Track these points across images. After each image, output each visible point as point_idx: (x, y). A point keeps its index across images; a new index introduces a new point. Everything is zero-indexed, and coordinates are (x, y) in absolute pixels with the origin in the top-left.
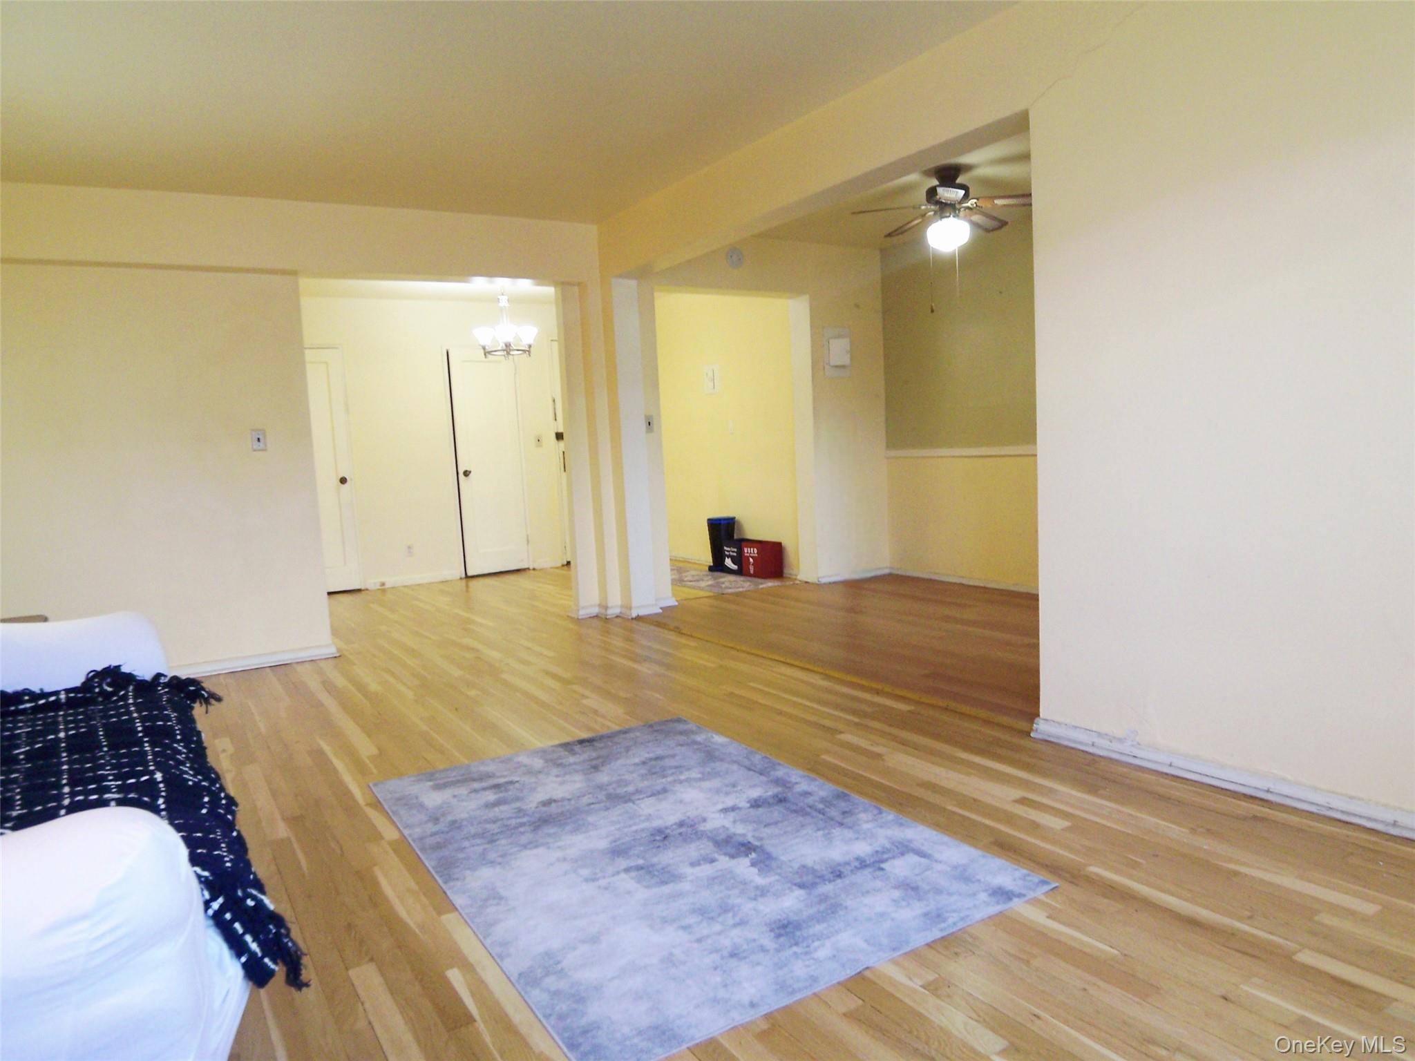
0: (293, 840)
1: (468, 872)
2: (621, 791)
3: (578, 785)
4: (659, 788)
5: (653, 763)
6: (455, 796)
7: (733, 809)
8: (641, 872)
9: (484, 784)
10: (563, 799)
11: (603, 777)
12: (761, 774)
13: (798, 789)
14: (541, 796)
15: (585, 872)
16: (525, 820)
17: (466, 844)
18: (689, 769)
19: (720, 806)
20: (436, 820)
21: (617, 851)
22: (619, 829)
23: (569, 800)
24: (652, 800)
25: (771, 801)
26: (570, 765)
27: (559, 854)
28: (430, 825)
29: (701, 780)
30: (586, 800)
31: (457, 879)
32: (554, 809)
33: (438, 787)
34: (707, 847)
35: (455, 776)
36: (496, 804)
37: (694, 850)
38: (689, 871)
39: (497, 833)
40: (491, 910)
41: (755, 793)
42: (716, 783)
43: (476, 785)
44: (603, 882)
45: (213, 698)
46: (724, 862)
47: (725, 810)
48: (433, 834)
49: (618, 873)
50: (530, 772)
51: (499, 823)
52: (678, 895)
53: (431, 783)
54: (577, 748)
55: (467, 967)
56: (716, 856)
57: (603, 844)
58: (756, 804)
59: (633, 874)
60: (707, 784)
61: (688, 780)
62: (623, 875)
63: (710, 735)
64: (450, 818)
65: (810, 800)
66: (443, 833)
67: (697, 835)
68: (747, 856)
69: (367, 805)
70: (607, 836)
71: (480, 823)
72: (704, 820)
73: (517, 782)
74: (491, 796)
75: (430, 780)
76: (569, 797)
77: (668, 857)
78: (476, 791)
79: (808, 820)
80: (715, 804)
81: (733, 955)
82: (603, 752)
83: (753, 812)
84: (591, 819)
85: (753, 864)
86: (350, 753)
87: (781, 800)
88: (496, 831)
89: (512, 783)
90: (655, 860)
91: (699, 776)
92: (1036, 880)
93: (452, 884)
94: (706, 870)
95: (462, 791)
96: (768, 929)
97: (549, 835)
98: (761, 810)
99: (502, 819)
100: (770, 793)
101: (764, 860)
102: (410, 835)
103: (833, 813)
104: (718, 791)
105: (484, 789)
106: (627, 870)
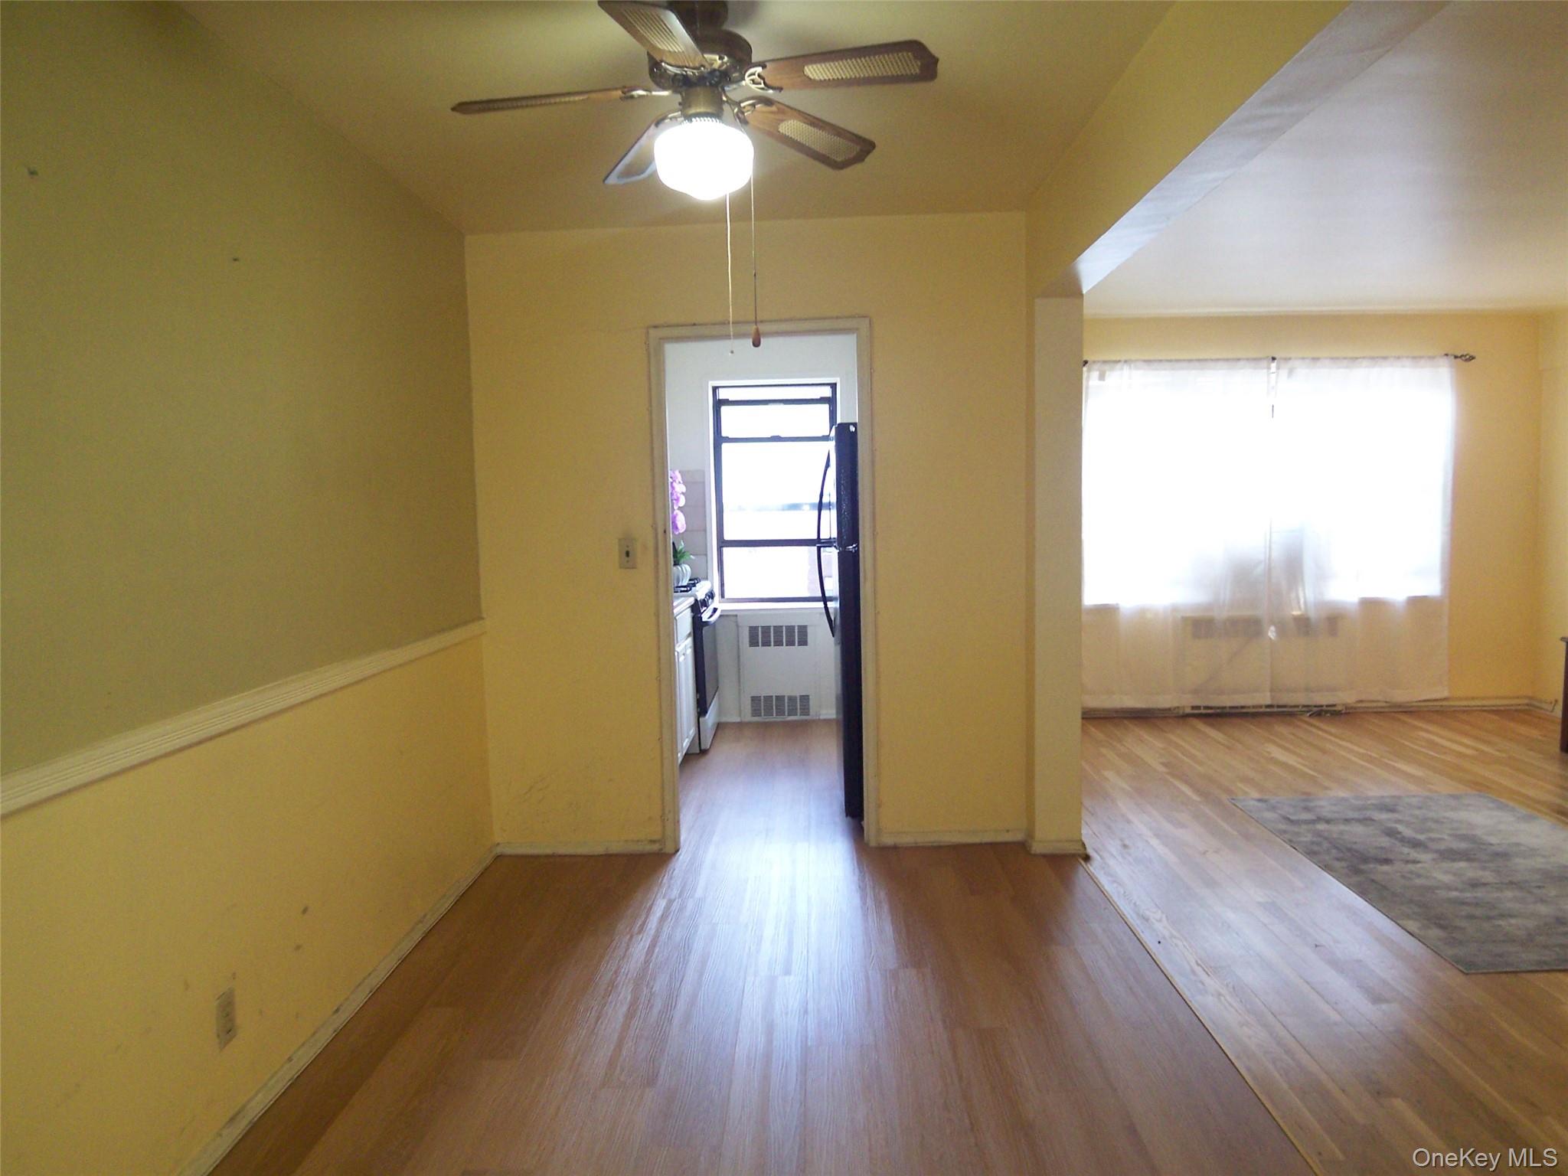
7: (1407, 862)
13: (1344, 864)
19: (1419, 865)
29: (1437, 888)
38: (1446, 837)
41: (1386, 868)
42: (1418, 882)
46: (1422, 837)
47: (1415, 862)
52: (1452, 829)
58: (1387, 861)
61: (1451, 889)
65: (1340, 855)
67: (1437, 851)
72: (1434, 860)
77: (1462, 846)
79: (1349, 846)
80: (1422, 868)
83: (1390, 856)
85: (1400, 833)
87: (1365, 859)
91: (1437, 891)
98: (1384, 856)
100: (1372, 866)
101: (1391, 833)
103: (1326, 845)
104: (1419, 876)
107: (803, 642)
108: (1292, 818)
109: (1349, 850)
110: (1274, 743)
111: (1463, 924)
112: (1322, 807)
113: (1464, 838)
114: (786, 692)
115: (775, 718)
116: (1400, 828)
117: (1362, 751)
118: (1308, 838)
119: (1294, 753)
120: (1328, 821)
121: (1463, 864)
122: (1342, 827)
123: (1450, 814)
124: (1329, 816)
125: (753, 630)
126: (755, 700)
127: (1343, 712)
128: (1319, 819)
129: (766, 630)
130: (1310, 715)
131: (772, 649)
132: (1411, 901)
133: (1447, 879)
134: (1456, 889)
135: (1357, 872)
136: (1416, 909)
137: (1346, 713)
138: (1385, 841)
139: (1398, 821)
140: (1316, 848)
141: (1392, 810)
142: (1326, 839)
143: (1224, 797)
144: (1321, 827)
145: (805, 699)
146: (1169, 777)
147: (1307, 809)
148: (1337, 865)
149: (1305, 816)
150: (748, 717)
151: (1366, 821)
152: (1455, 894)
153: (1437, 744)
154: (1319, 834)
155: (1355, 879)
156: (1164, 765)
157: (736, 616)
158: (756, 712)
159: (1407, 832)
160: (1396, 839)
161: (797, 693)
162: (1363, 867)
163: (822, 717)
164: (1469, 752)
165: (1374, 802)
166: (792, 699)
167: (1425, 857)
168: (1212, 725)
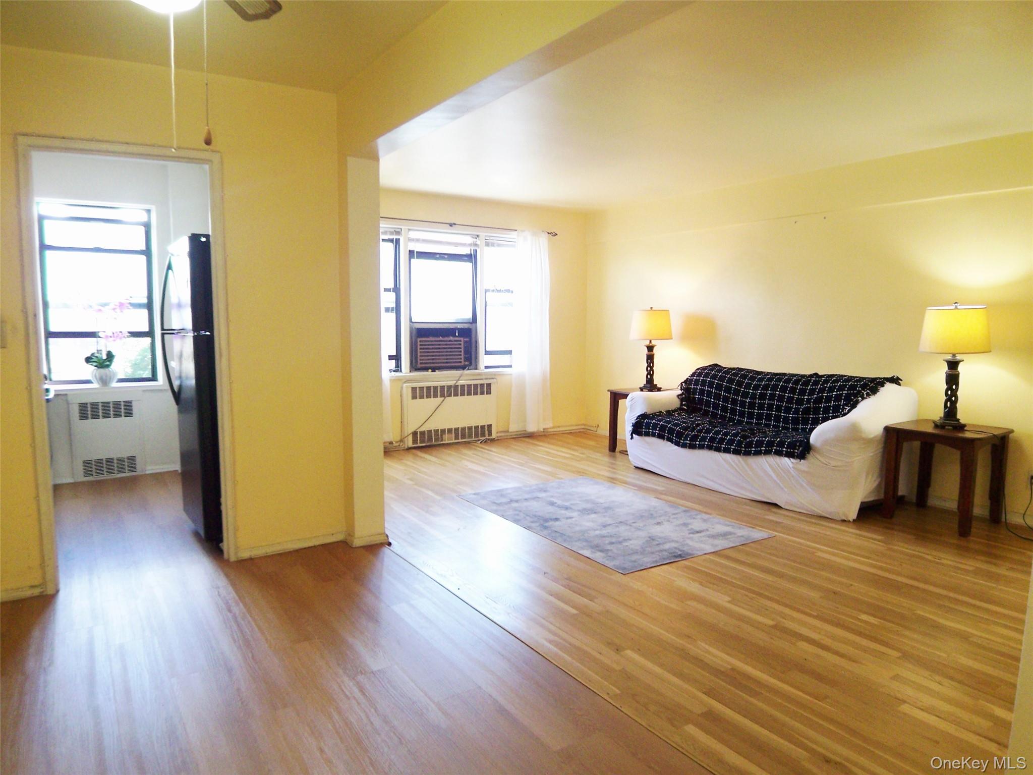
2: (627, 527)
4: (609, 527)
7: (567, 518)
11: (643, 533)
12: (556, 531)
13: (537, 524)
18: (597, 536)
19: (573, 519)
24: (608, 523)
25: (550, 520)
27: (632, 507)
29: (589, 530)
30: (641, 525)
34: (574, 508)
37: (579, 507)
38: (578, 502)
41: (557, 523)
42: (577, 528)
44: (608, 501)
46: (567, 504)
47: (571, 518)
49: (605, 503)
52: (579, 498)
56: (570, 505)
57: (618, 510)
58: (557, 519)
60: (584, 528)
61: (595, 530)
62: (602, 502)
65: (532, 520)
67: (579, 511)
72: (579, 515)
77: (588, 506)
79: (534, 514)
80: (576, 520)
83: (558, 517)
85: (556, 503)
87: (546, 520)
98: (554, 517)
100: (551, 523)
101: (552, 504)
103: (522, 515)
104: (576, 525)
107: (129, 414)
108: (496, 502)
109: (535, 516)
110: (468, 460)
111: (609, 547)
112: (509, 494)
113: (587, 501)
114: (114, 455)
115: (106, 476)
116: (555, 500)
117: (515, 460)
118: (511, 512)
119: (480, 465)
120: (517, 501)
121: (593, 516)
122: (525, 504)
123: (574, 490)
124: (515, 498)
125: (83, 407)
126: (87, 463)
127: (496, 439)
128: (511, 501)
129: (95, 405)
130: (481, 442)
131: (101, 421)
132: (579, 540)
133: (590, 524)
134: (597, 530)
135: (546, 528)
136: (584, 544)
137: (497, 440)
138: (551, 509)
139: (552, 497)
140: (518, 517)
141: (545, 491)
142: (520, 511)
143: (454, 495)
144: (515, 505)
145: (132, 459)
146: (416, 487)
147: (502, 496)
148: (533, 525)
149: (504, 500)
150: (81, 478)
151: (536, 498)
152: (597, 532)
153: (550, 453)
154: (515, 510)
155: (545, 532)
156: (411, 479)
157: (66, 395)
158: (87, 473)
159: (559, 502)
160: (555, 506)
161: (125, 454)
162: (547, 524)
163: (147, 472)
164: (567, 456)
165: (534, 487)
166: (120, 460)
167: (575, 514)
168: (426, 453)
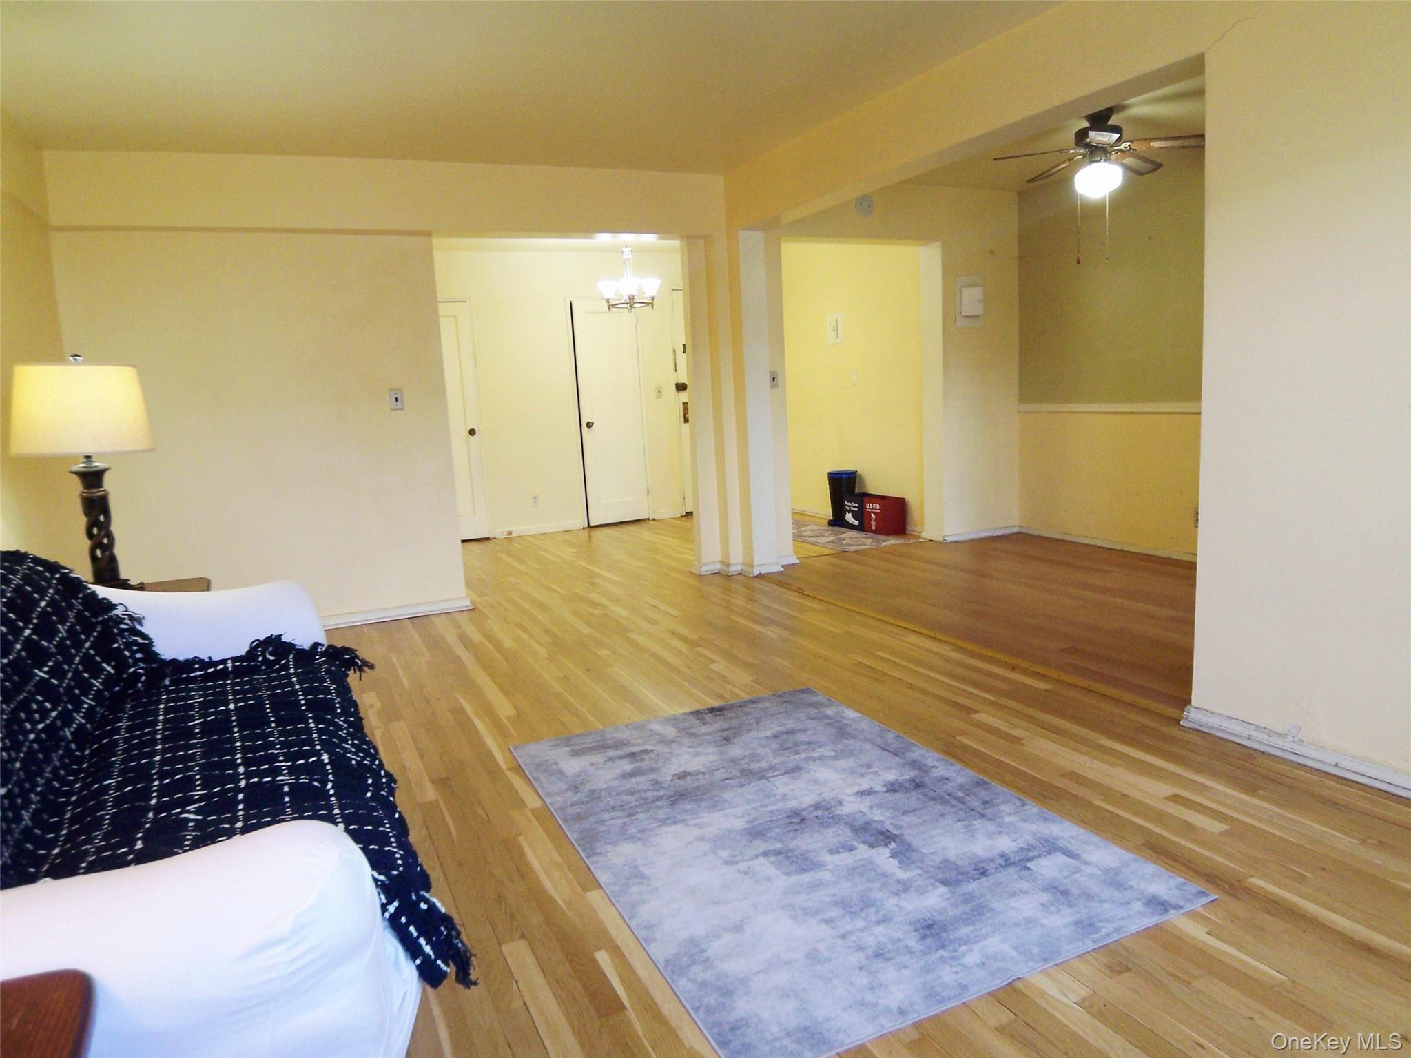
0: (441, 802)
1: (609, 847)
2: (754, 766)
3: (711, 758)
4: (791, 765)
5: (784, 737)
6: (592, 764)
7: (869, 792)
8: (780, 857)
9: (620, 752)
10: (698, 773)
11: (736, 751)
12: (896, 755)
13: (936, 773)
14: (675, 767)
15: (724, 854)
16: (661, 793)
17: (606, 816)
18: (821, 746)
19: (856, 789)
20: (575, 788)
21: (755, 832)
22: (754, 809)
23: (704, 773)
24: (785, 778)
25: (907, 785)
26: (703, 735)
27: (697, 832)
28: (570, 794)
30: (720, 775)
31: (600, 854)
32: (689, 783)
33: (575, 753)
34: (845, 834)
35: (591, 743)
36: (632, 774)
37: (833, 835)
38: (828, 858)
39: (636, 806)
40: (635, 889)
41: (891, 776)
42: (849, 763)
43: (613, 753)
44: (742, 866)
45: (366, 666)
46: (863, 851)
47: (861, 794)
48: (572, 805)
49: (757, 857)
50: (665, 741)
51: (637, 795)
52: (819, 885)
53: (567, 749)
54: (708, 717)
55: (616, 951)
56: (855, 843)
57: (740, 824)
58: (893, 788)
59: (772, 859)
60: (842, 763)
62: (762, 860)
63: (841, 708)
64: (589, 787)
65: (948, 787)
66: (583, 803)
67: (836, 820)
68: (886, 845)
69: (510, 769)
70: (743, 816)
71: (618, 794)
72: (841, 803)
73: (652, 751)
74: (627, 766)
75: (568, 746)
76: (703, 770)
77: (806, 842)
78: (611, 759)
79: (948, 809)
80: (852, 785)
81: (878, 955)
82: (734, 723)
83: (890, 796)
84: (727, 795)
85: (893, 855)
86: (488, 711)
87: (918, 785)
88: (634, 804)
89: (646, 752)
90: (793, 845)
91: (833, 754)
92: (1194, 891)
93: (595, 859)
94: (845, 859)
95: (599, 758)
96: (913, 929)
97: (687, 811)
98: (898, 795)
99: (639, 791)
100: (906, 777)
101: (905, 853)
102: (551, 804)
103: (975, 803)
104: (853, 772)
105: (621, 758)
106: (766, 854)
132: (855, 739)
133: (824, 775)
134: (815, 761)
138: (908, 830)
142: (983, 819)
144: (1007, 846)
151: (953, 875)
152: (817, 757)
154: (999, 825)
159: (885, 858)
162: (915, 777)
167: (851, 807)
